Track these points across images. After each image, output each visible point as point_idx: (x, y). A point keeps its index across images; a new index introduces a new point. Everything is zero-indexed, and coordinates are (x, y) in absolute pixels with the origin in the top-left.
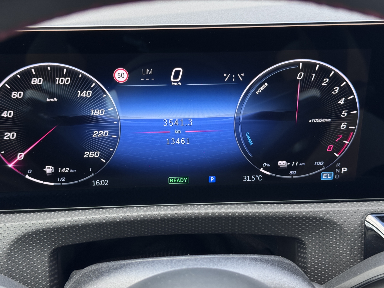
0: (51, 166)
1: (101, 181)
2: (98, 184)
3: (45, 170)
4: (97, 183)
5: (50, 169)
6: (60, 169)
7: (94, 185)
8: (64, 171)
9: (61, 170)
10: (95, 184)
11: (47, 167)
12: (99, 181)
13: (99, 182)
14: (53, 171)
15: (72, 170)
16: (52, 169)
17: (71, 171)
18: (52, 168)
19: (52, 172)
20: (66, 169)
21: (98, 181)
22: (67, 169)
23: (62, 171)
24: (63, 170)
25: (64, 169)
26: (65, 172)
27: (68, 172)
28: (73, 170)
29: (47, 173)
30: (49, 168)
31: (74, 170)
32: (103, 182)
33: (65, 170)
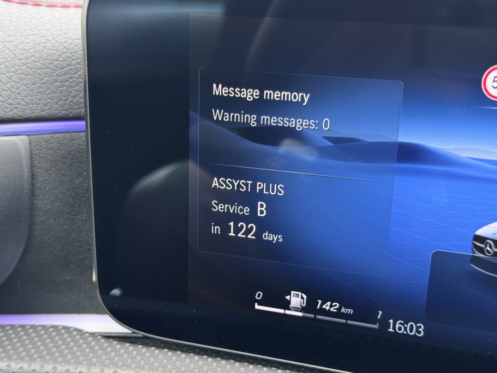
0: (302, 293)
1: (407, 325)
2: (400, 329)
3: (288, 297)
4: (397, 326)
5: (299, 299)
6: (320, 301)
7: (391, 330)
8: (328, 308)
9: (322, 304)
10: (394, 328)
11: (294, 294)
12: (403, 322)
13: (403, 326)
14: (303, 304)
15: (346, 308)
16: (302, 300)
17: (343, 310)
18: (302, 298)
19: (301, 306)
20: (334, 304)
21: (401, 323)
22: (336, 305)
23: (324, 307)
24: (327, 306)
25: (329, 303)
26: (329, 310)
27: (336, 311)
28: (347, 310)
29: (290, 305)
30: (298, 295)
31: (350, 310)
32: (412, 326)
33: (331, 306)
